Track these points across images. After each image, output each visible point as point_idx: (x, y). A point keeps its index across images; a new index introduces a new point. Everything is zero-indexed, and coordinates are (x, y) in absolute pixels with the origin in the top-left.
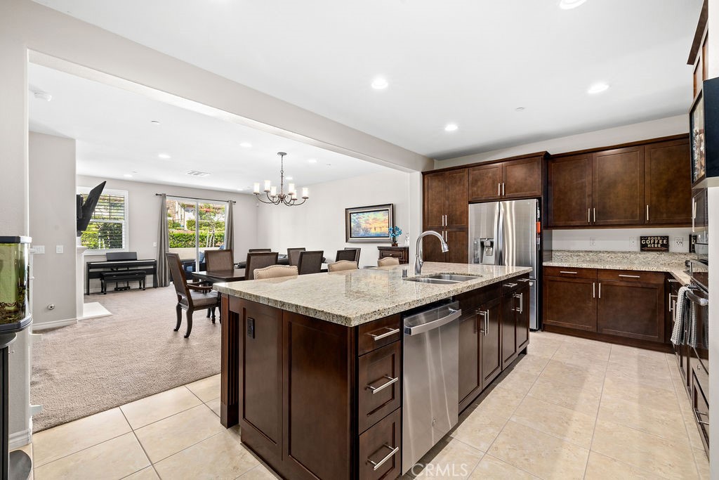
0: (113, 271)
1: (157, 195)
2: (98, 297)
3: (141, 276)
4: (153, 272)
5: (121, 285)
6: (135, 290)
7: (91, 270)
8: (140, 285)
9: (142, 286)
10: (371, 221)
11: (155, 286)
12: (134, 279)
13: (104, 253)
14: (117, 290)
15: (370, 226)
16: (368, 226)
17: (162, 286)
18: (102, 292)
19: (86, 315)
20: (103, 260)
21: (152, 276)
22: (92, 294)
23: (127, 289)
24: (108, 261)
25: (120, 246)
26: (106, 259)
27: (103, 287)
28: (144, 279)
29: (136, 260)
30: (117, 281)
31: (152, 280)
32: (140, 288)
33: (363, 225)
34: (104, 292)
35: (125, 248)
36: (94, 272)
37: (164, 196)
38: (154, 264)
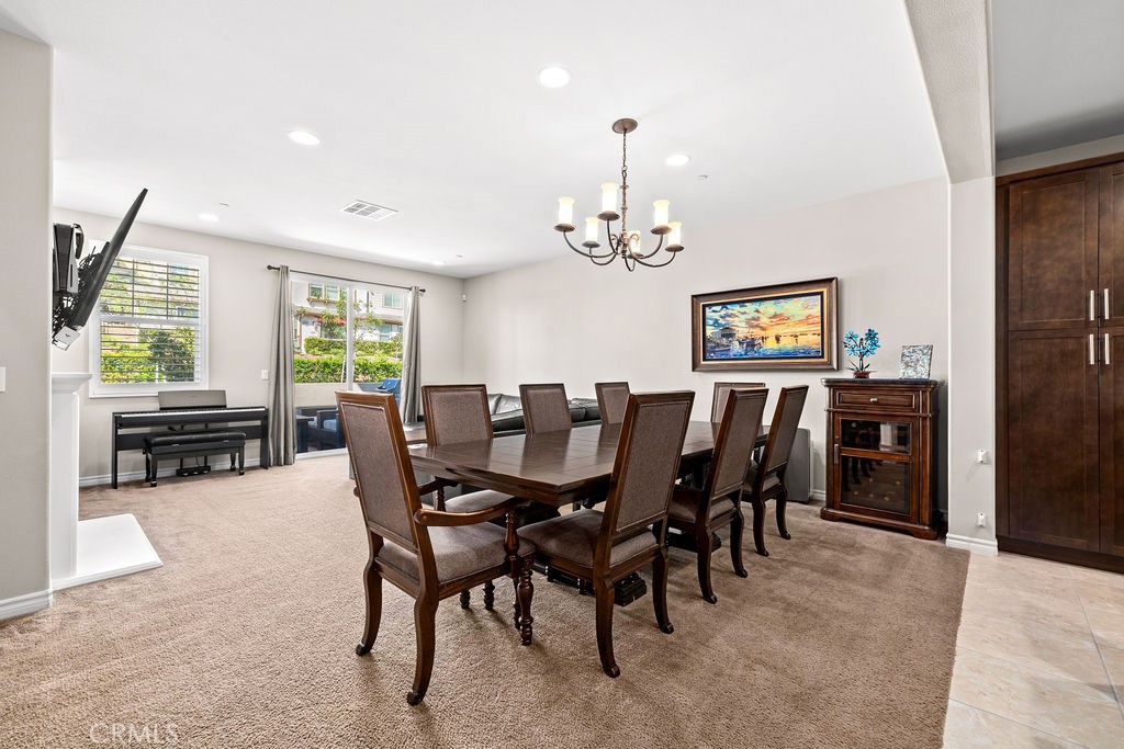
0: (172, 432)
1: (269, 268)
2: (135, 495)
3: (237, 442)
4: (262, 433)
5: (191, 463)
6: (222, 473)
7: (120, 432)
8: (233, 463)
9: (237, 465)
10: (764, 321)
11: (265, 465)
12: (221, 450)
13: (154, 391)
14: (183, 474)
15: (763, 333)
16: (757, 333)
17: (278, 464)
18: (147, 480)
19: (85, 570)
20: (150, 407)
21: (257, 443)
22: (127, 484)
23: (203, 471)
24: (163, 409)
25: (190, 377)
26: (156, 406)
27: (151, 469)
28: (241, 449)
29: (224, 407)
30: (181, 455)
31: (258, 451)
32: (233, 469)
33: (742, 331)
34: (151, 479)
35: (202, 382)
36: (129, 433)
37: (283, 271)
38: (264, 416)
